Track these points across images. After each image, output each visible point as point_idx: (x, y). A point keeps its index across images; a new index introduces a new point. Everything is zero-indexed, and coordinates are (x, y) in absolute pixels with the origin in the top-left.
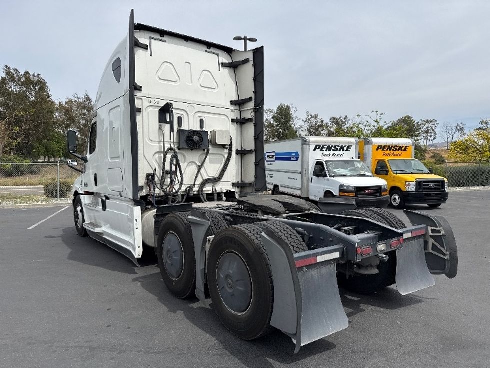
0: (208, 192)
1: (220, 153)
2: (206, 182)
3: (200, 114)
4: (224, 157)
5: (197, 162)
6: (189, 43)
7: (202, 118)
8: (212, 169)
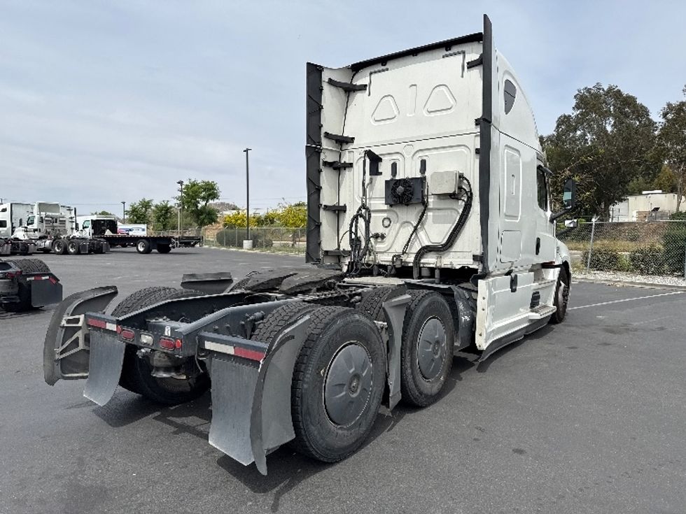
0: (429, 266)
1: (450, 207)
2: (426, 250)
3: (421, 154)
4: (458, 213)
5: (412, 222)
6: (420, 57)
7: (424, 158)
8: (436, 232)
